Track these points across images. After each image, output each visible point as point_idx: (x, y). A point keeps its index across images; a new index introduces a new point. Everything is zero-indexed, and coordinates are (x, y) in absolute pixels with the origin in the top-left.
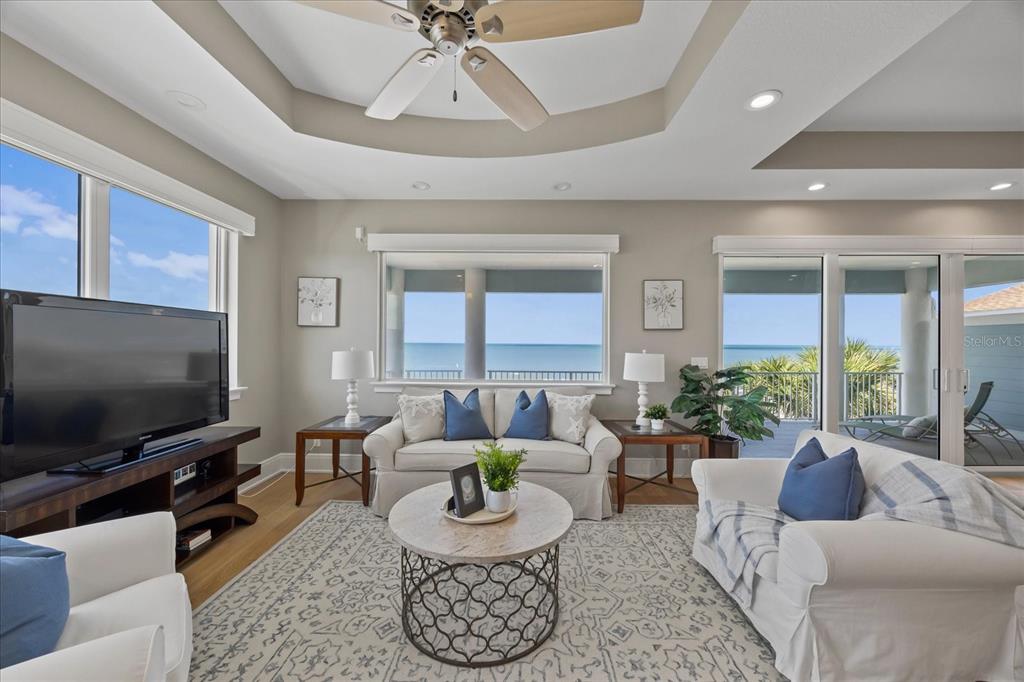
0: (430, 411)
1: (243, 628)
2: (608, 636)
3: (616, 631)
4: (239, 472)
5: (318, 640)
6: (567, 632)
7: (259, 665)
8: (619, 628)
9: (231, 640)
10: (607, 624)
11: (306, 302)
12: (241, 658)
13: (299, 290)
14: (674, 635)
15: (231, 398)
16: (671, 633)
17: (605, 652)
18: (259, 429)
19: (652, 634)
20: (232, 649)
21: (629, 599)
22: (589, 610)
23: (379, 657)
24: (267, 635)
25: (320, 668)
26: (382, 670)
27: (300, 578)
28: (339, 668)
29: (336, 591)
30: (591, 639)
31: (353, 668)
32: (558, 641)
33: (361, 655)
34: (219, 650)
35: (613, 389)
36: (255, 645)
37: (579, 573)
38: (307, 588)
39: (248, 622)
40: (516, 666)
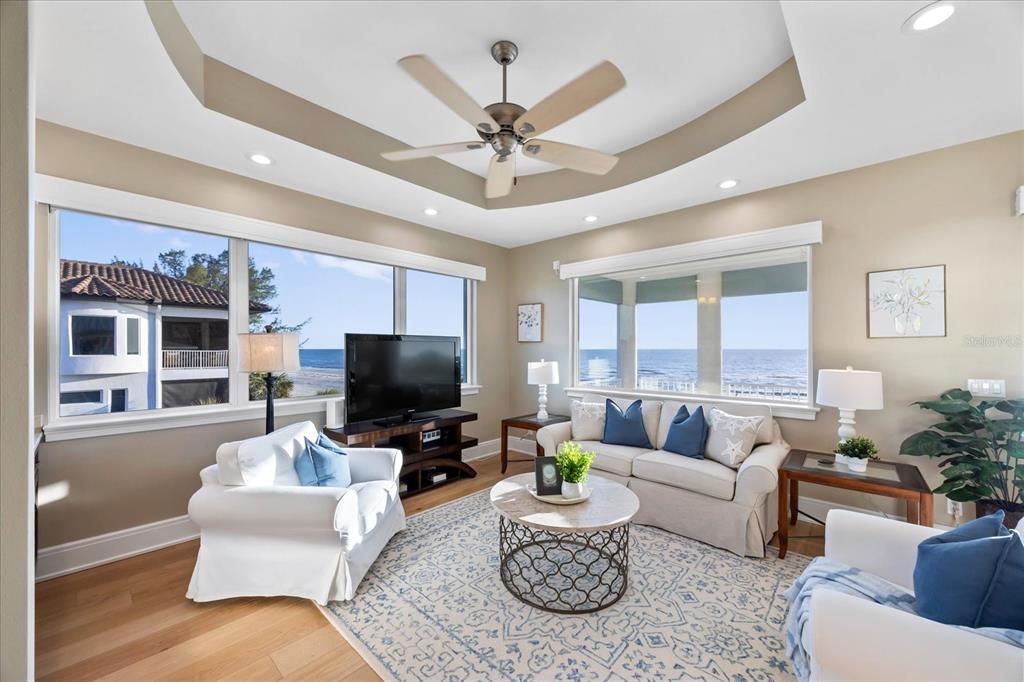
0: (595, 415)
1: (432, 529)
2: (640, 636)
3: (652, 638)
4: (463, 441)
5: (458, 549)
6: (608, 618)
7: (426, 548)
8: (658, 637)
9: (424, 532)
10: (649, 629)
11: (523, 324)
12: (423, 542)
13: (518, 315)
14: (710, 670)
15: (462, 393)
16: (708, 667)
17: (625, 644)
18: (476, 415)
19: (687, 657)
20: (422, 536)
21: (693, 626)
22: (644, 613)
23: (479, 571)
24: (439, 536)
25: (450, 561)
26: (475, 577)
27: (473, 515)
28: (457, 566)
29: (485, 528)
30: (623, 631)
31: (463, 570)
32: (595, 618)
33: (471, 565)
34: (417, 534)
35: (817, 413)
36: (432, 538)
37: (666, 586)
38: (472, 521)
39: (436, 527)
40: (550, 615)
